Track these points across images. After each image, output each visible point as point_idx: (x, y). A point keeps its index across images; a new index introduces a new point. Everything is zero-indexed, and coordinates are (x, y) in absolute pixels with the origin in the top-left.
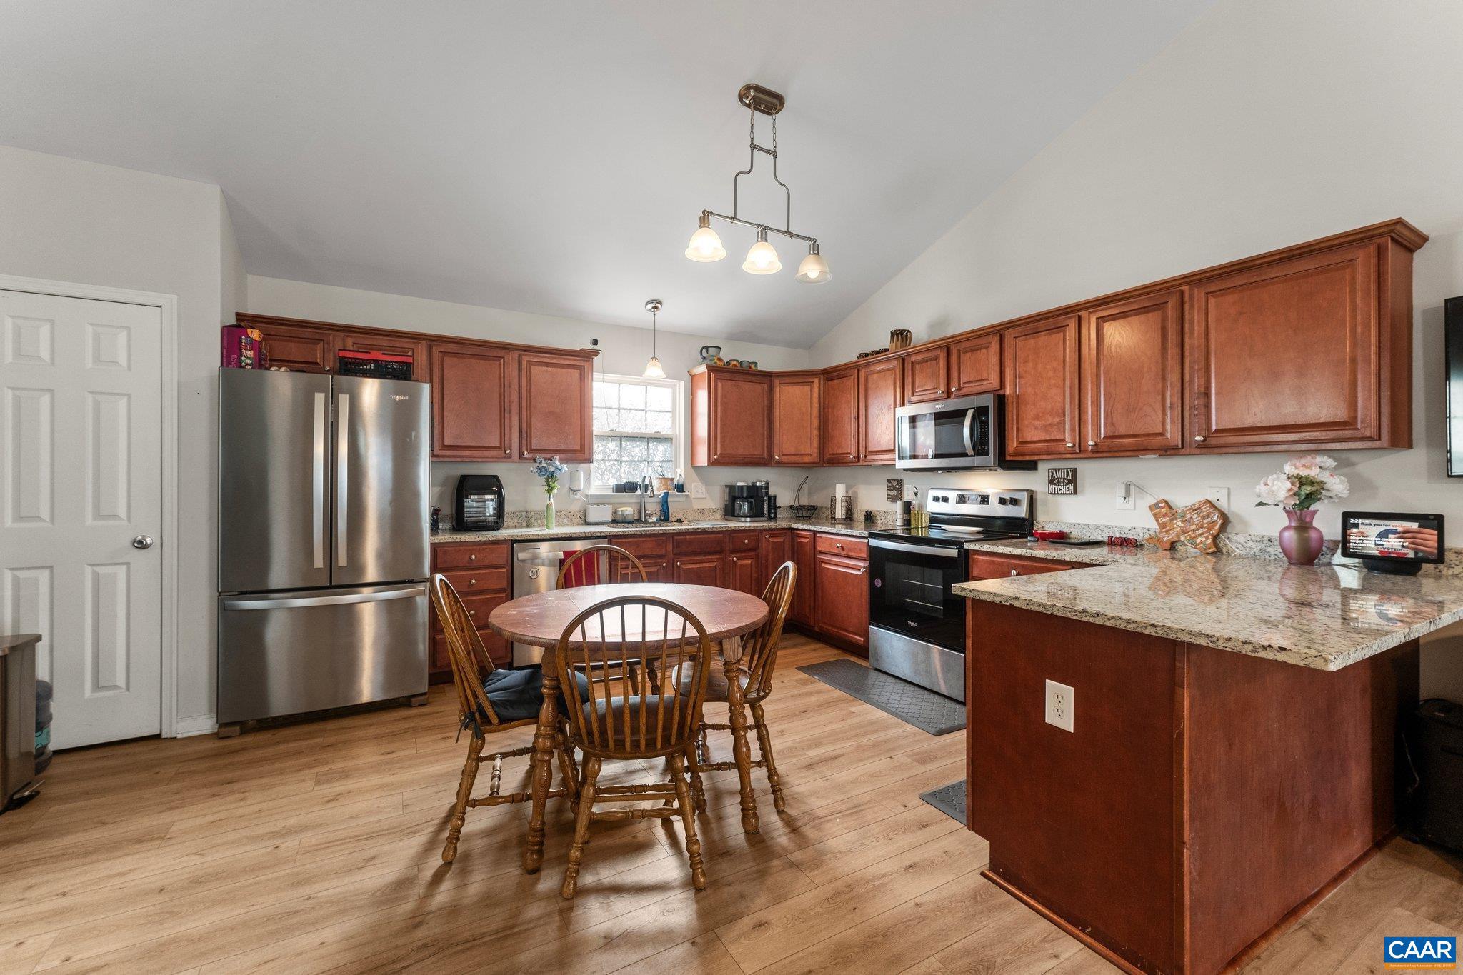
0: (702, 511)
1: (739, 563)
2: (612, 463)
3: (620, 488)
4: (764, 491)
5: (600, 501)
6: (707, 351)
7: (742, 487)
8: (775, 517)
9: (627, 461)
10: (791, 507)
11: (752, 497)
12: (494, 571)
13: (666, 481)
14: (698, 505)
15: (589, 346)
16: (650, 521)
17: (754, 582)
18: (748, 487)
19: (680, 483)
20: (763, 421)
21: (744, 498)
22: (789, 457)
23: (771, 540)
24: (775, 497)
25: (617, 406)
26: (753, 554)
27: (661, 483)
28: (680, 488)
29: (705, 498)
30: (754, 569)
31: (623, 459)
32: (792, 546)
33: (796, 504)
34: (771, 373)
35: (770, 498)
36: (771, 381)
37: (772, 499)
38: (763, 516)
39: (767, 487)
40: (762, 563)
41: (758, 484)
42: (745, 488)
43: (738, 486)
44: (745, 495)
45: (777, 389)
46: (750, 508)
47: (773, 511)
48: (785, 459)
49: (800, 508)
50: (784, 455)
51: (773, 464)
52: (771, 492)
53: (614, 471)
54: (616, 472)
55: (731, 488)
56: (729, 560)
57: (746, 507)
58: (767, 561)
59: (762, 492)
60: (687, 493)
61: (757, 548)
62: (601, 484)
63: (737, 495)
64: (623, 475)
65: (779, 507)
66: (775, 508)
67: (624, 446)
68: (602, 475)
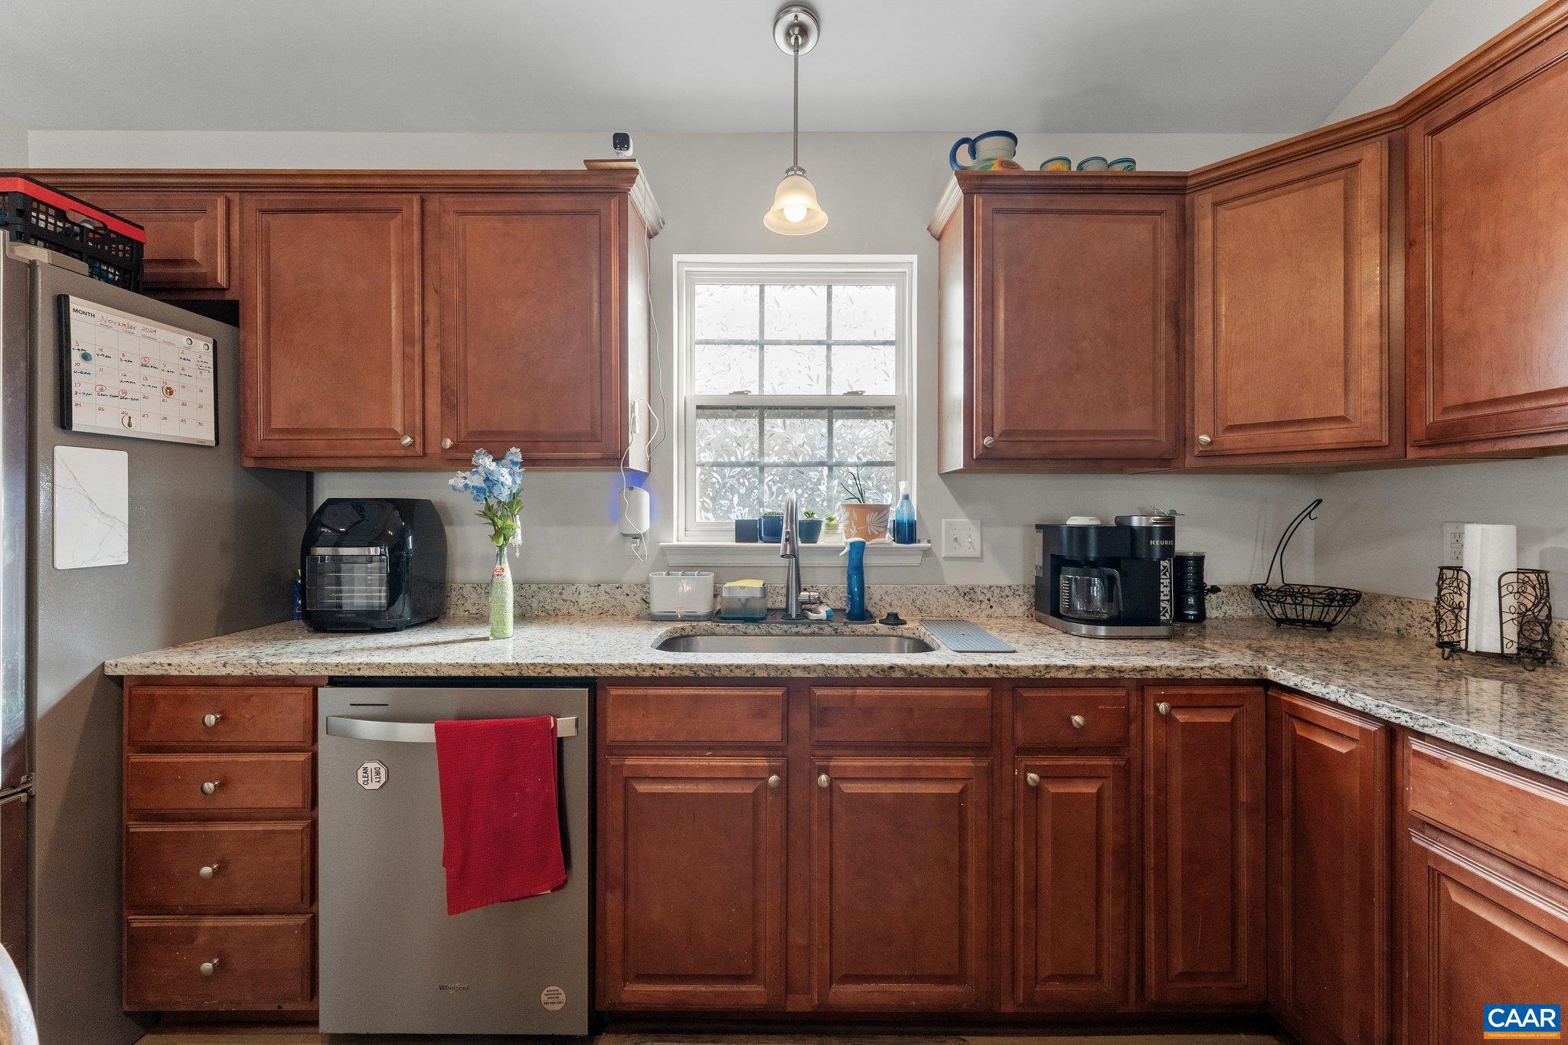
0: (968, 594)
1: (1053, 788)
2: (738, 469)
3: (745, 531)
4: (1157, 543)
5: (691, 560)
6: (973, 153)
7: (1083, 530)
8: (1201, 617)
9: (776, 465)
10: (1258, 592)
11: (1114, 563)
12: (273, 757)
13: (866, 512)
14: (956, 576)
15: (604, 151)
16: (813, 616)
17: (1108, 858)
18: (1101, 530)
19: (905, 519)
20: (1155, 328)
21: (1094, 565)
22: (1248, 434)
23: (1181, 717)
24: (1199, 560)
25: (756, 337)
26: (1107, 761)
27: (850, 518)
28: (906, 532)
29: (980, 559)
30: (1109, 818)
31: (766, 460)
32: (1272, 751)
33: (1275, 581)
34: (1184, 177)
35: (1181, 562)
36: (1182, 208)
37: (1189, 569)
38: (1156, 622)
39: (1168, 532)
40: (1142, 794)
41: (1135, 522)
42: (1092, 535)
43: (1071, 528)
44: (1092, 554)
45: (1206, 224)
46: (1109, 597)
47: (1191, 601)
48: (1232, 441)
49: (1288, 592)
50: (1232, 428)
51: (1190, 461)
52: (1184, 544)
53: (743, 491)
54: (750, 491)
55: (1049, 531)
56: (1014, 779)
57: (1096, 592)
58: (1162, 789)
59: (1150, 548)
60: (924, 544)
61: (1125, 740)
62: (713, 520)
63: (1065, 553)
64: (766, 499)
65: (1215, 589)
66: (1202, 591)
67: (767, 427)
68: (713, 499)
